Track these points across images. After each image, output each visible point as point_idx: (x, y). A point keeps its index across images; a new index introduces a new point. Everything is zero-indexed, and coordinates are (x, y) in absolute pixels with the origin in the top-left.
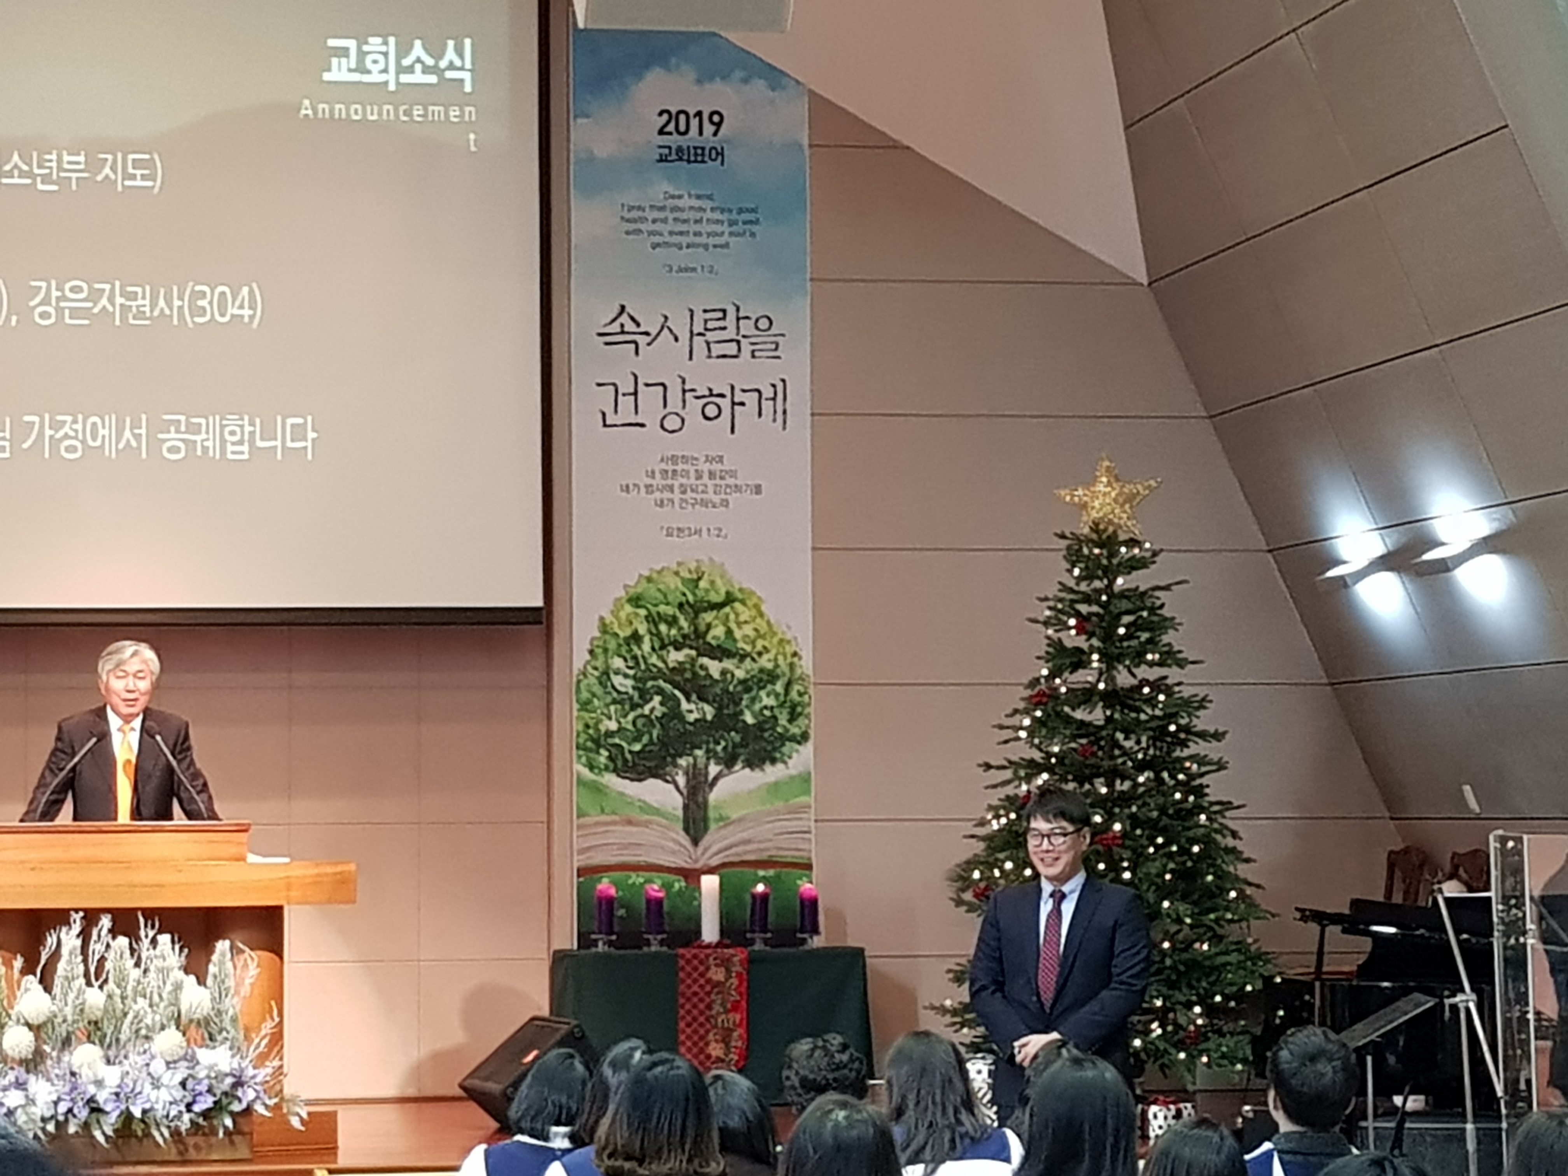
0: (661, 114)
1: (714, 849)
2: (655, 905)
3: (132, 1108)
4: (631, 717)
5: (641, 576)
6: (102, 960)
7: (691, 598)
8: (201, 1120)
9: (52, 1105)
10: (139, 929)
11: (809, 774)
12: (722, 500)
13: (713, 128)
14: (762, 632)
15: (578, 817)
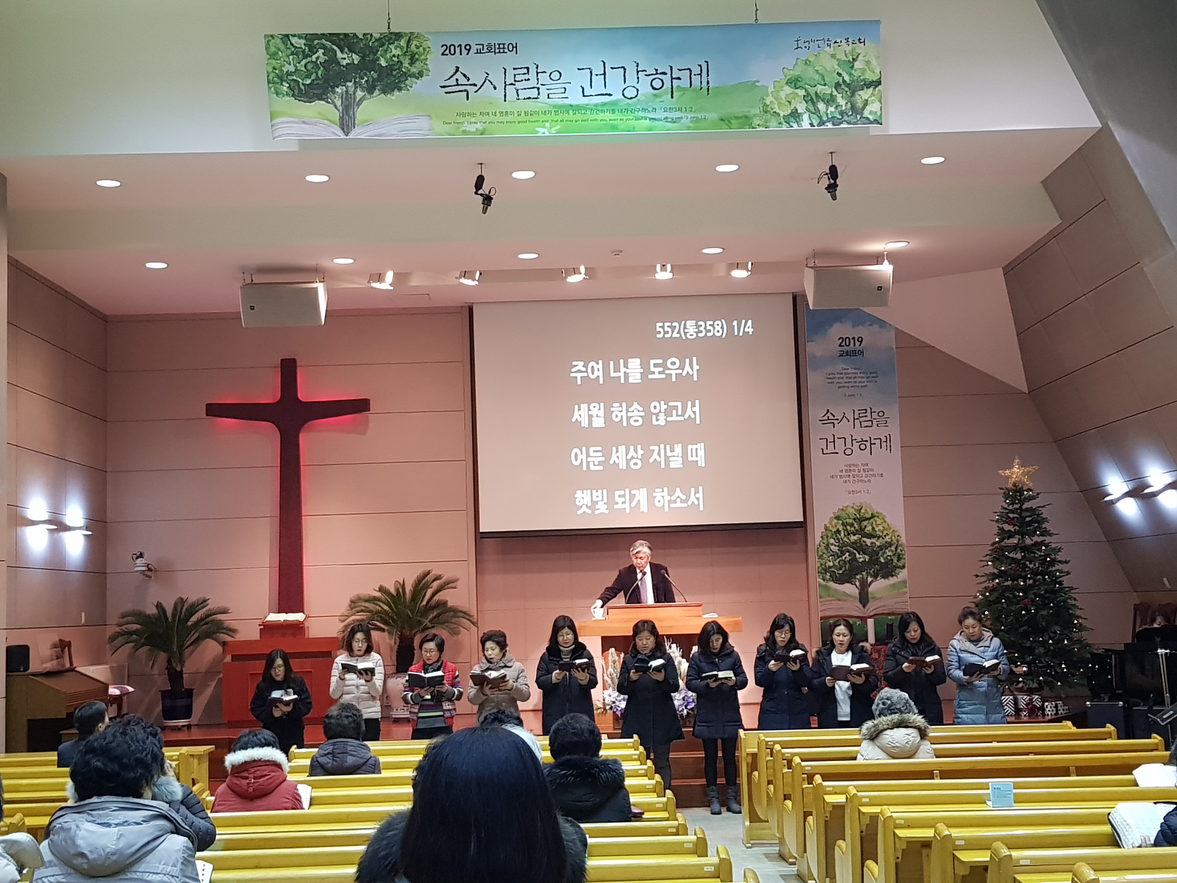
0: (839, 339)
1: (871, 609)
4: (838, 560)
5: (839, 509)
7: (858, 516)
11: (906, 580)
12: (869, 480)
13: (859, 343)
14: (886, 528)
15: (820, 598)
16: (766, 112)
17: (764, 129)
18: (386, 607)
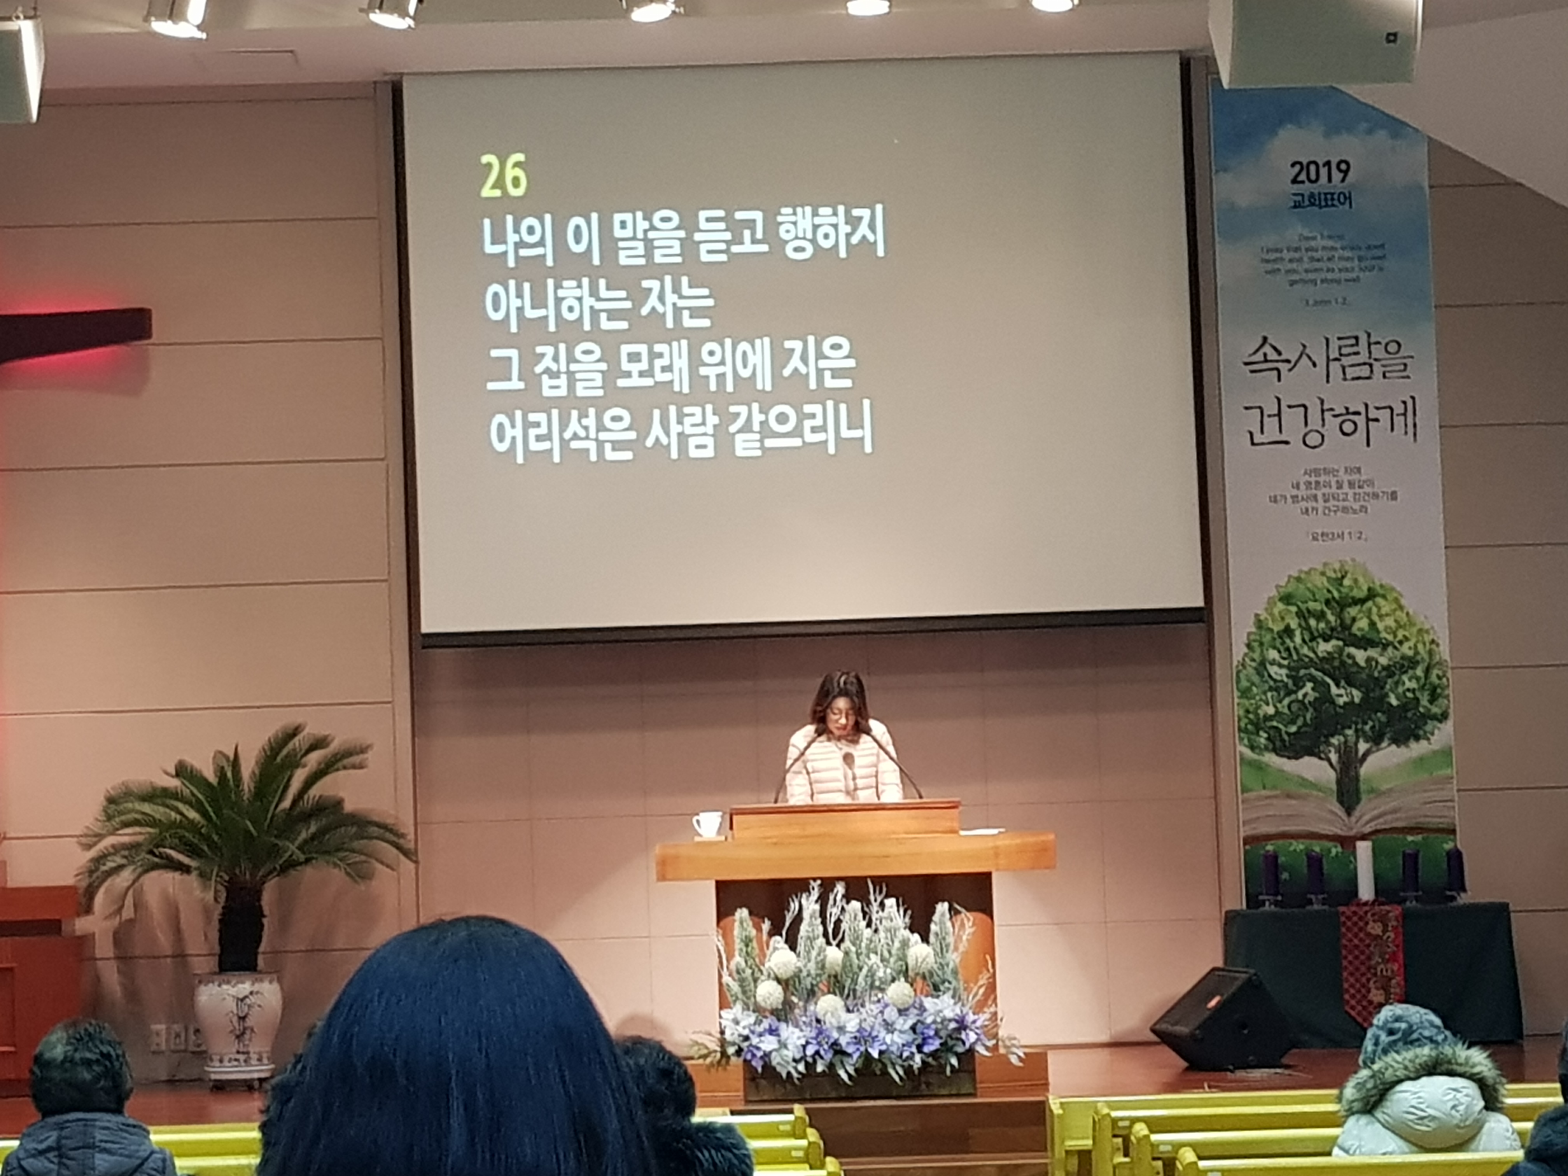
0: (1293, 165)
1: (1366, 818)
3: (870, 1050)
4: (1286, 702)
5: (1290, 577)
6: (838, 922)
7: (1336, 594)
8: (930, 1060)
9: (801, 1049)
10: (869, 893)
11: (1451, 748)
12: (1362, 506)
13: (1341, 175)
14: (1402, 623)
15: (1243, 792)
18: (192, 814)
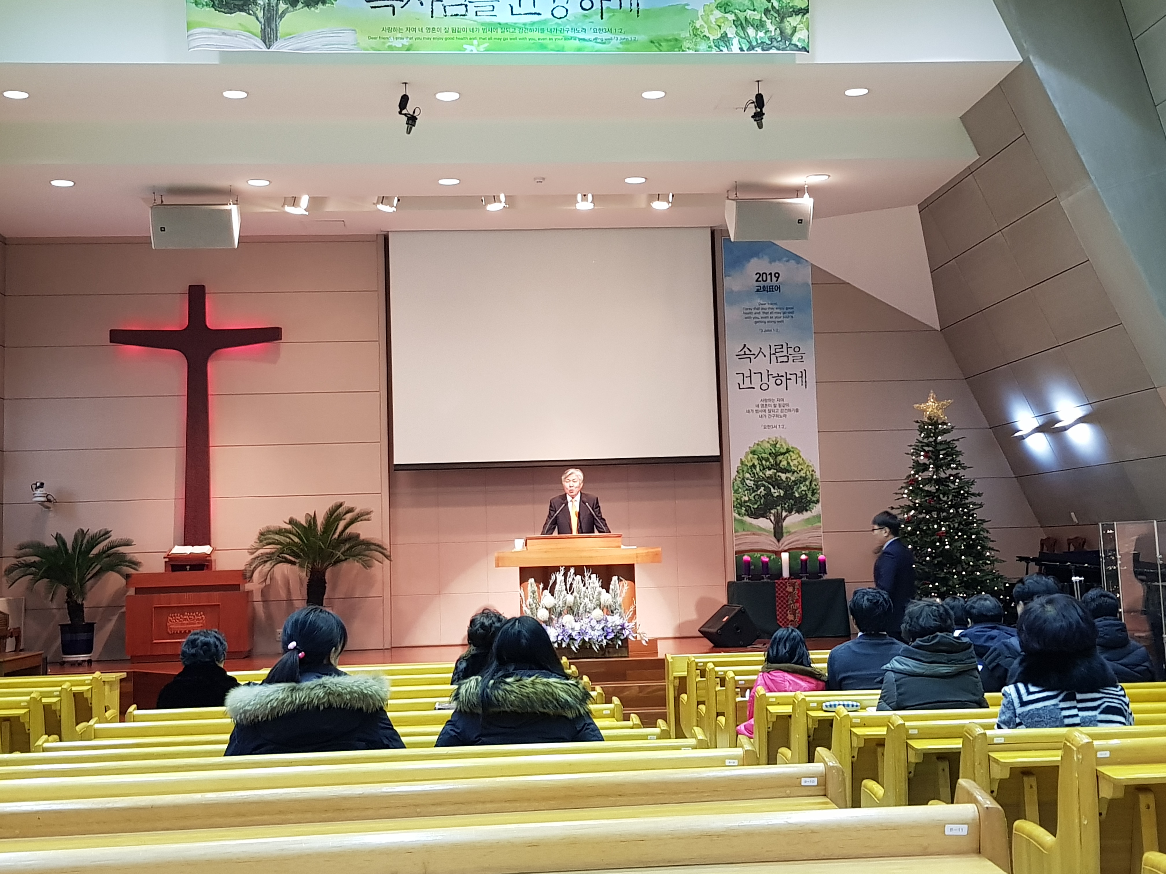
0: (757, 274)
1: (785, 543)
2: (765, 564)
3: (585, 638)
4: (753, 495)
5: (755, 443)
6: (571, 584)
7: (774, 451)
8: (610, 642)
10: (585, 573)
11: (820, 515)
12: (784, 414)
13: (775, 279)
14: (801, 462)
15: (735, 532)
16: (696, 36)
17: (694, 52)
18: (296, 540)
